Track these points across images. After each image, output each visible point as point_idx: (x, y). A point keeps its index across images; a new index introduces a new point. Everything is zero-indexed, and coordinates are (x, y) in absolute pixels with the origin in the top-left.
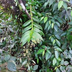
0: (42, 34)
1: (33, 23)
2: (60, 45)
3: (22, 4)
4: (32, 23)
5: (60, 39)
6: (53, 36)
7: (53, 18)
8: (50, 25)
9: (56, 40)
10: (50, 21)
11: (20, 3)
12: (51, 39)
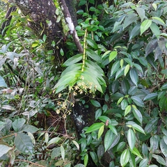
0: (102, 84)
1: (86, 61)
2: (141, 120)
3: (69, 19)
4: (84, 61)
5: (141, 106)
6: (127, 96)
7: (129, 55)
8: (122, 69)
9: (134, 106)
10: (122, 61)
11: (65, 16)
12: (122, 104)
